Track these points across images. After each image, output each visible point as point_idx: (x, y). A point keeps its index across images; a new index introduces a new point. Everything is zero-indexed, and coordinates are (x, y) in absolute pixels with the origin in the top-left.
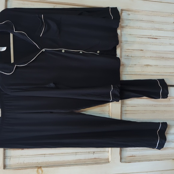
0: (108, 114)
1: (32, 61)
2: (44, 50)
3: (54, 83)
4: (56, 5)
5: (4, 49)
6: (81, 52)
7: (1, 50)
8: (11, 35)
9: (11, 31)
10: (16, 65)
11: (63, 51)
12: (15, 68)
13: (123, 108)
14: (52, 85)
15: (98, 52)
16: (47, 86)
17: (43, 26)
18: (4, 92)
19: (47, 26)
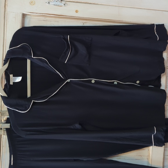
0: (146, 160)
1: (53, 95)
2: (69, 80)
3: (80, 124)
4: (86, 22)
5: (19, 79)
6: (116, 83)
7: (15, 80)
8: (29, 61)
9: (29, 57)
10: (33, 101)
11: (93, 82)
12: (31, 104)
13: (166, 152)
14: (77, 126)
15: (138, 82)
16: (72, 127)
17: (69, 50)
18: (16, 134)
19: (73, 49)
